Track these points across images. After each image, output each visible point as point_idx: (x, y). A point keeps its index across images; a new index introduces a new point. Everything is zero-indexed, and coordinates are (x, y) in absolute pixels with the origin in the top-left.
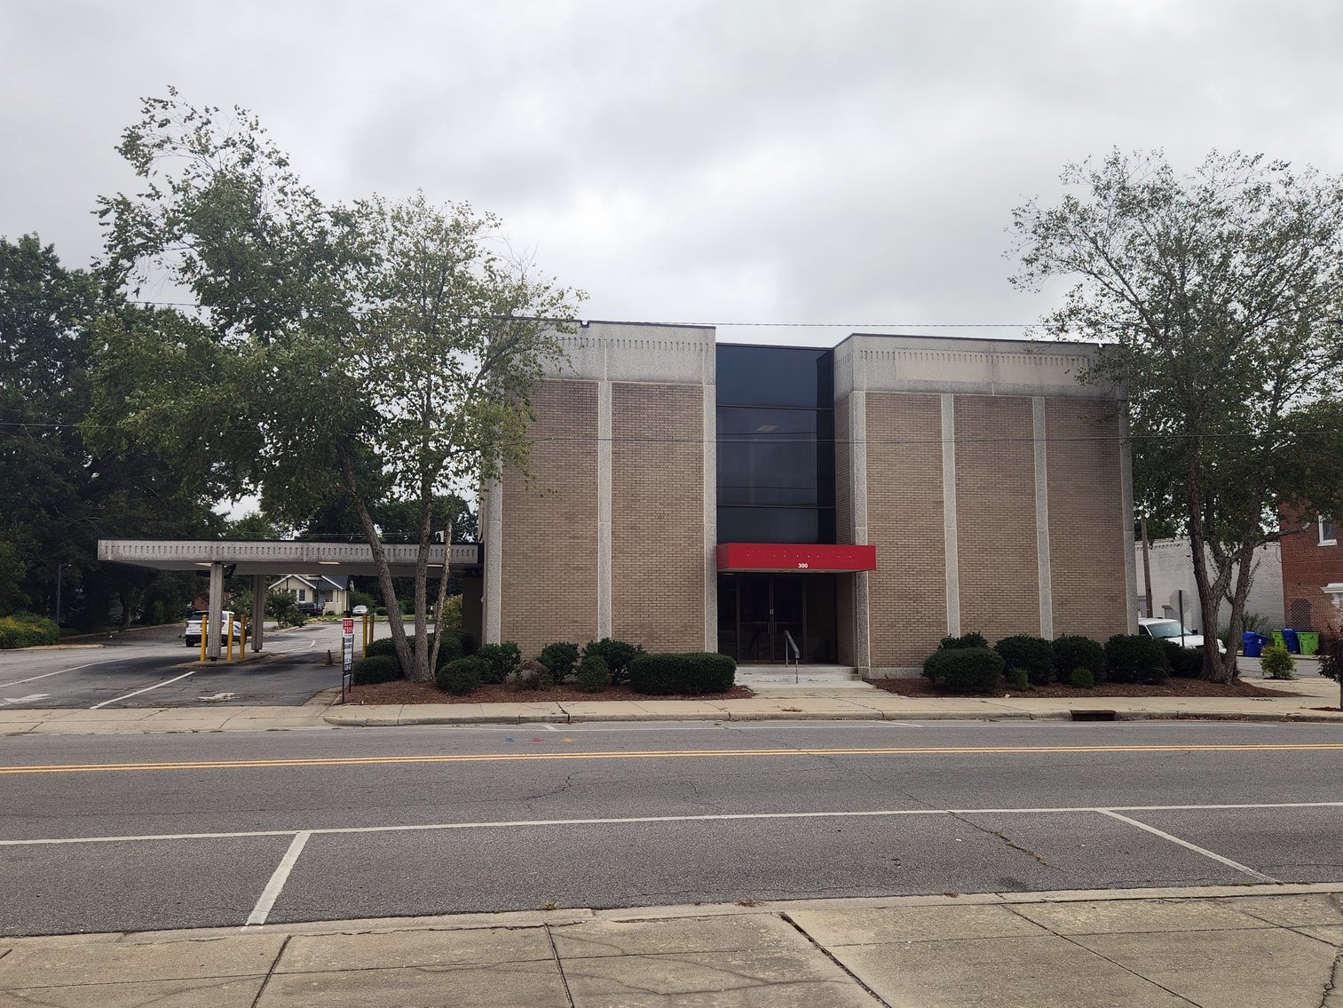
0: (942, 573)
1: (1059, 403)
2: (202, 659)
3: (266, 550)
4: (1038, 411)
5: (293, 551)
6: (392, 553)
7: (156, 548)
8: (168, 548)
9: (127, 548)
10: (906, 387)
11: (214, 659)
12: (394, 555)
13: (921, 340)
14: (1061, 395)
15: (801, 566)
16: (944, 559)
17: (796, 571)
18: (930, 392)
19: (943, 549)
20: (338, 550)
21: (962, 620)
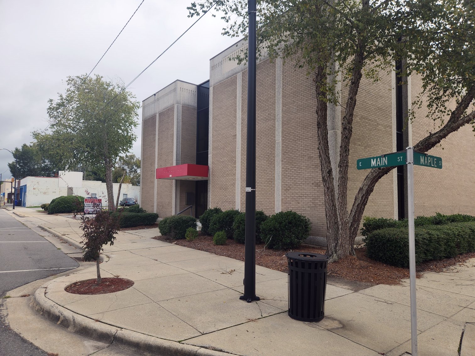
0: (235, 175)
4: (279, 62)
10: (225, 76)
13: (231, 48)
15: (170, 176)
16: (235, 167)
18: (234, 75)
19: (235, 161)
21: (241, 201)
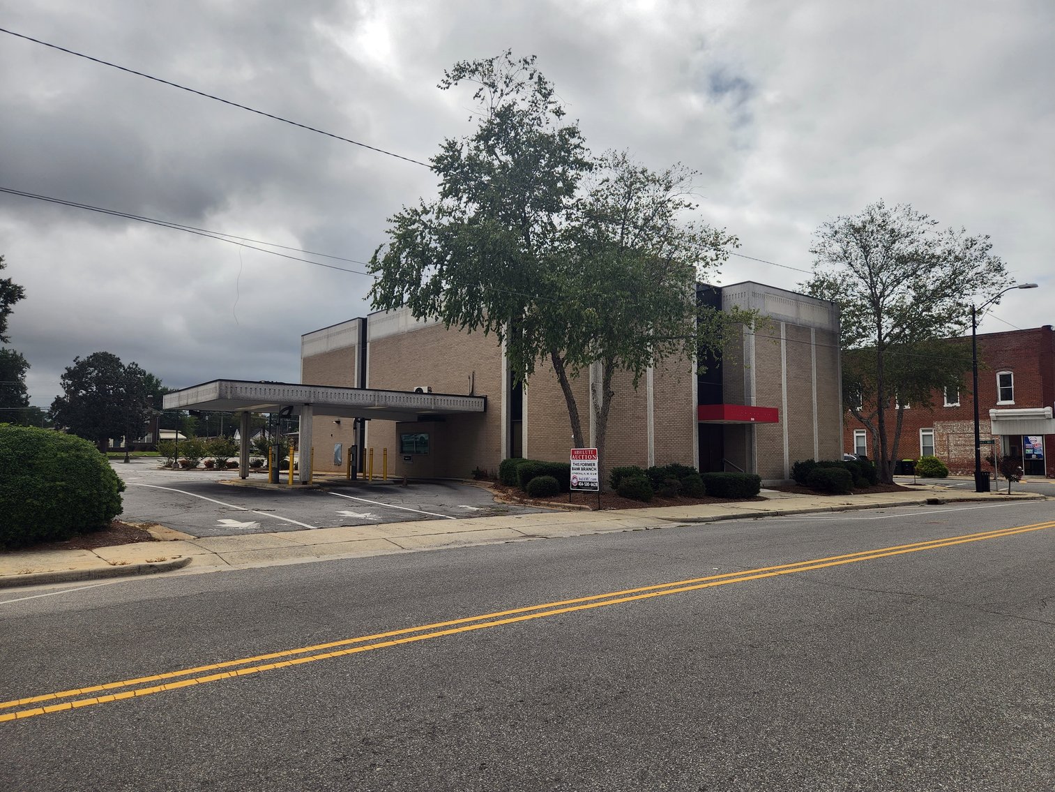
0: (782, 425)
1: (820, 331)
2: (290, 483)
3: (349, 396)
4: (813, 335)
5: (369, 398)
6: (433, 403)
7: (267, 391)
8: (277, 391)
9: (244, 390)
10: (769, 315)
11: (305, 483)
12: (434, 404)
14: (820, 328)
15: (753, 419)
16: (782, 417)
17: (751, 422)
18: (777, 320)
20: (398, 398)
